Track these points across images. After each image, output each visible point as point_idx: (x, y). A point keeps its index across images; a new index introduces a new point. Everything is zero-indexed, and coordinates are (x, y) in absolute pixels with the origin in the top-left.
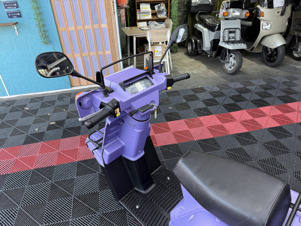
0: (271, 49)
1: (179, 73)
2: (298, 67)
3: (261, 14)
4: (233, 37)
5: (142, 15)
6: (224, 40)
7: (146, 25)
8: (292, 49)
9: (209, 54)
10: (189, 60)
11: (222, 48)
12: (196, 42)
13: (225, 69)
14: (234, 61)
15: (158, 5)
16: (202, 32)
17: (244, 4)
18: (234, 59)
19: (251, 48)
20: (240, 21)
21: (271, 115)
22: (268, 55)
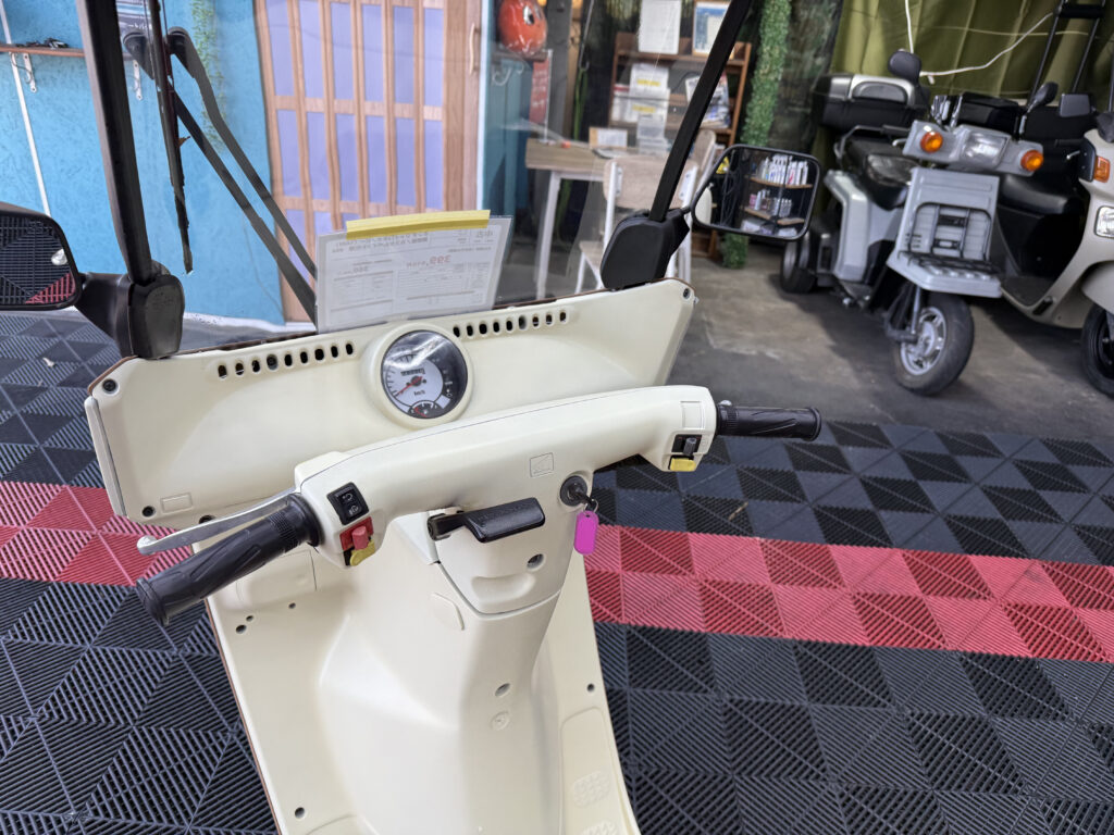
1: (707, 343)
3: (1096, 168)
4: (953, 242)
5: (633, 108)
6: (909, 246)
7: (624, 143)
9: (848, 295)
10: (772, 306)
11: (899, 280)
12: (815, 239)
13: (898, 363)
14: (936, 338)
16: (845, 204)
17: (1024, 118)
18: (940, 331)
19: (1040, 301)
20: (995, 180)
21: (1012, 598)
22: (1107, 346)
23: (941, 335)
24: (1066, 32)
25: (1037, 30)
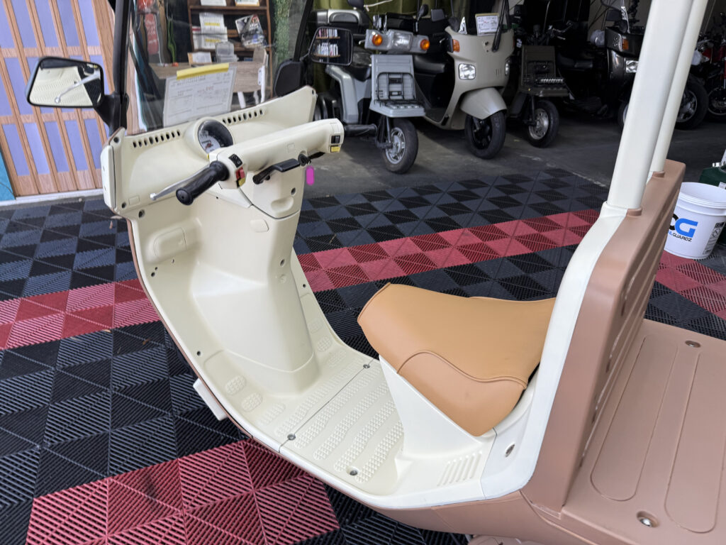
0: (479, 120)
2: (535, 159)
3: (453, 46)
4: (398, 92)
5: (206, 40)
6: (378, 97)
7: (210, 60)
8: (525, 122)
11: (377, 115)
12: (329, 104)
14: (401, 143)
15: (242, 19)
16: (340, 82)
17: (417, 24)
19: (443, 118)
20: (410, 57)
21: (459, 244)
22: (476, 133)
23: (403, 141)
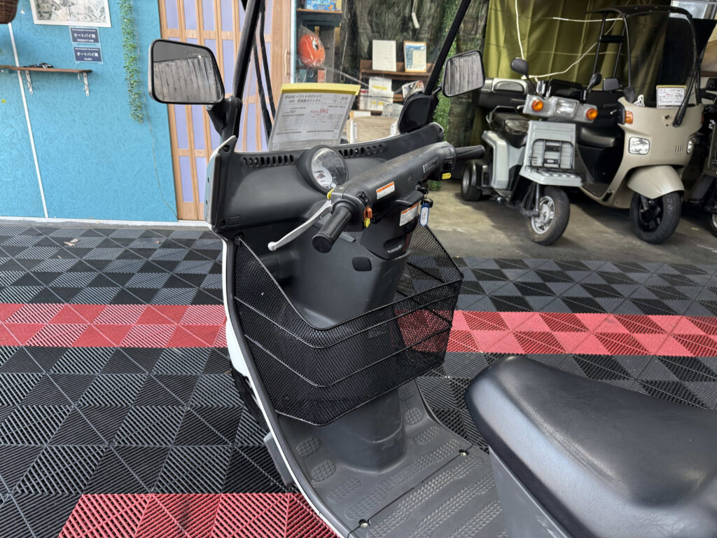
0: (648, 199)
3: (626, 117)
4: (555, 160)
5: (372, 102)
6: (531, 163)
9: (499, 196)
10: (458, 208)
11: (528, 182)
12: (479, 168)
13: (530, 230)
14: (550, 213)
15: (409, 84)
16: (494, 147)
17: (585, 92)
18: (551, 208)
19: (605, 194)
20: (573, 126)
21: (599, 330)
22: (643, 214)
23: (552, 210)
24: (607, 53)
25: (590, 52)
